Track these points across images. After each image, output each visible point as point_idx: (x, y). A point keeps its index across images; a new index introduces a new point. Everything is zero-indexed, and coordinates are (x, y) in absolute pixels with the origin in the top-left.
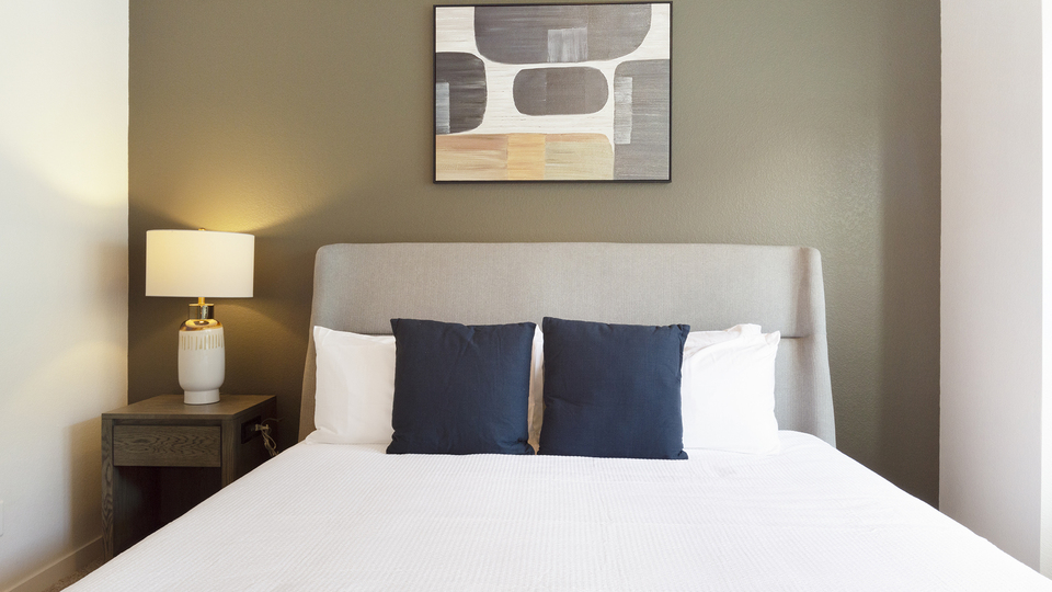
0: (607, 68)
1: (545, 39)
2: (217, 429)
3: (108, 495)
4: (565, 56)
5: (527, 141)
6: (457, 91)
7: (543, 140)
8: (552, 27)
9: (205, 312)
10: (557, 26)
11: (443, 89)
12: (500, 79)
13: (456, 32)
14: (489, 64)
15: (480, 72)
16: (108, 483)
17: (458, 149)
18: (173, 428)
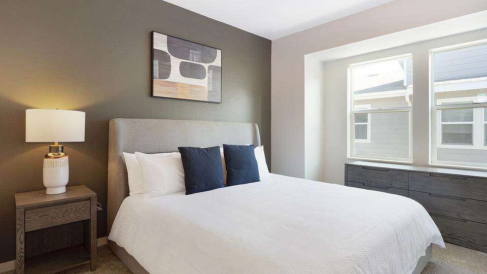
0: (206, 66)
1: (189, 53)
2: (89, 201)
3: (21, 249)
4: (195, 60)
5: (184, 86)
6: (161, 64)
7: (188, 86)
8: (191, 49)
9: (60, 149)
10: (193, 50)
11: (156, 63)
12: (175, 63)
13: (161, 43)
14: (172, 57)
15: (169, 59)
16: (21, 243)
17: (162, 85)
18: (64, 205)
